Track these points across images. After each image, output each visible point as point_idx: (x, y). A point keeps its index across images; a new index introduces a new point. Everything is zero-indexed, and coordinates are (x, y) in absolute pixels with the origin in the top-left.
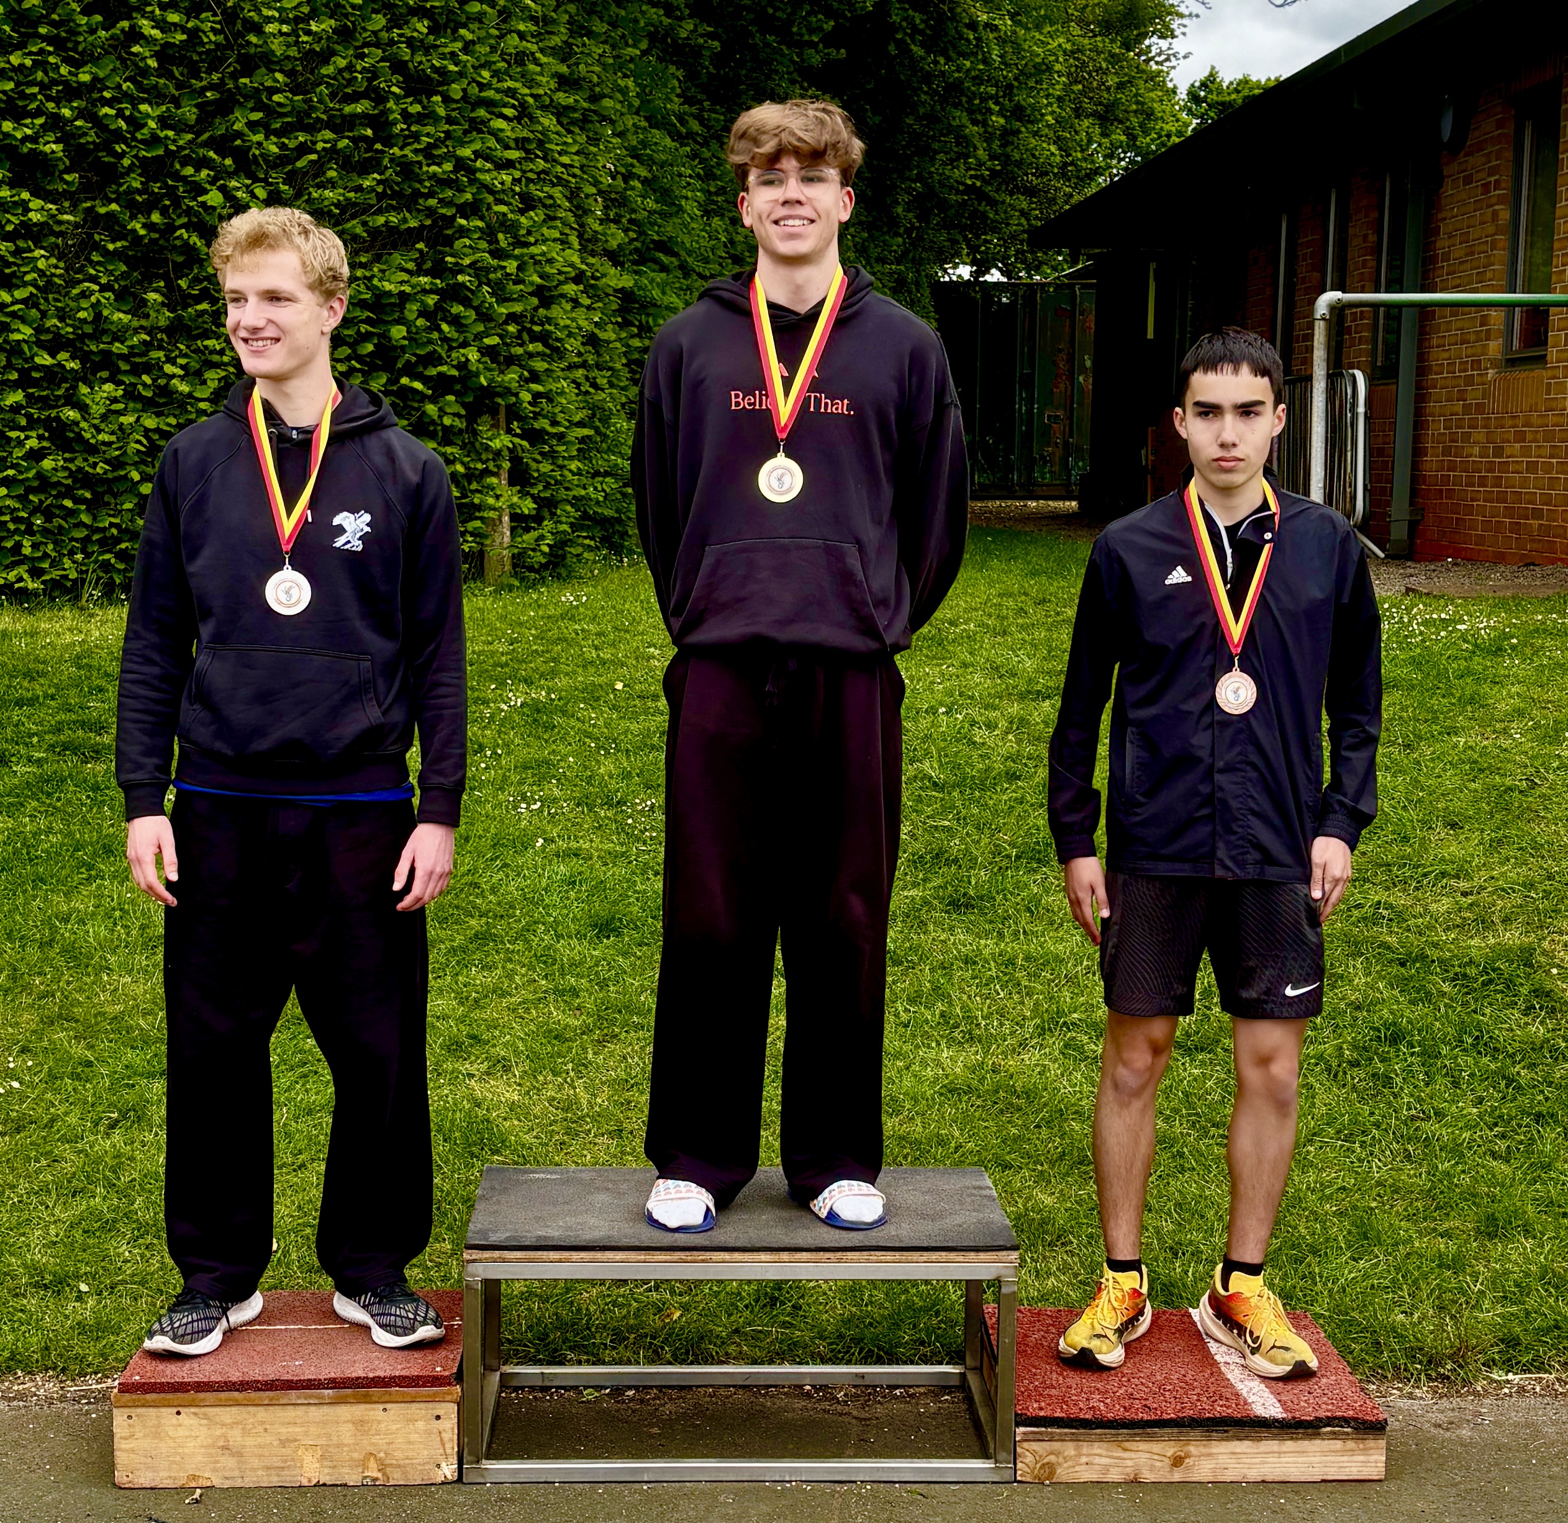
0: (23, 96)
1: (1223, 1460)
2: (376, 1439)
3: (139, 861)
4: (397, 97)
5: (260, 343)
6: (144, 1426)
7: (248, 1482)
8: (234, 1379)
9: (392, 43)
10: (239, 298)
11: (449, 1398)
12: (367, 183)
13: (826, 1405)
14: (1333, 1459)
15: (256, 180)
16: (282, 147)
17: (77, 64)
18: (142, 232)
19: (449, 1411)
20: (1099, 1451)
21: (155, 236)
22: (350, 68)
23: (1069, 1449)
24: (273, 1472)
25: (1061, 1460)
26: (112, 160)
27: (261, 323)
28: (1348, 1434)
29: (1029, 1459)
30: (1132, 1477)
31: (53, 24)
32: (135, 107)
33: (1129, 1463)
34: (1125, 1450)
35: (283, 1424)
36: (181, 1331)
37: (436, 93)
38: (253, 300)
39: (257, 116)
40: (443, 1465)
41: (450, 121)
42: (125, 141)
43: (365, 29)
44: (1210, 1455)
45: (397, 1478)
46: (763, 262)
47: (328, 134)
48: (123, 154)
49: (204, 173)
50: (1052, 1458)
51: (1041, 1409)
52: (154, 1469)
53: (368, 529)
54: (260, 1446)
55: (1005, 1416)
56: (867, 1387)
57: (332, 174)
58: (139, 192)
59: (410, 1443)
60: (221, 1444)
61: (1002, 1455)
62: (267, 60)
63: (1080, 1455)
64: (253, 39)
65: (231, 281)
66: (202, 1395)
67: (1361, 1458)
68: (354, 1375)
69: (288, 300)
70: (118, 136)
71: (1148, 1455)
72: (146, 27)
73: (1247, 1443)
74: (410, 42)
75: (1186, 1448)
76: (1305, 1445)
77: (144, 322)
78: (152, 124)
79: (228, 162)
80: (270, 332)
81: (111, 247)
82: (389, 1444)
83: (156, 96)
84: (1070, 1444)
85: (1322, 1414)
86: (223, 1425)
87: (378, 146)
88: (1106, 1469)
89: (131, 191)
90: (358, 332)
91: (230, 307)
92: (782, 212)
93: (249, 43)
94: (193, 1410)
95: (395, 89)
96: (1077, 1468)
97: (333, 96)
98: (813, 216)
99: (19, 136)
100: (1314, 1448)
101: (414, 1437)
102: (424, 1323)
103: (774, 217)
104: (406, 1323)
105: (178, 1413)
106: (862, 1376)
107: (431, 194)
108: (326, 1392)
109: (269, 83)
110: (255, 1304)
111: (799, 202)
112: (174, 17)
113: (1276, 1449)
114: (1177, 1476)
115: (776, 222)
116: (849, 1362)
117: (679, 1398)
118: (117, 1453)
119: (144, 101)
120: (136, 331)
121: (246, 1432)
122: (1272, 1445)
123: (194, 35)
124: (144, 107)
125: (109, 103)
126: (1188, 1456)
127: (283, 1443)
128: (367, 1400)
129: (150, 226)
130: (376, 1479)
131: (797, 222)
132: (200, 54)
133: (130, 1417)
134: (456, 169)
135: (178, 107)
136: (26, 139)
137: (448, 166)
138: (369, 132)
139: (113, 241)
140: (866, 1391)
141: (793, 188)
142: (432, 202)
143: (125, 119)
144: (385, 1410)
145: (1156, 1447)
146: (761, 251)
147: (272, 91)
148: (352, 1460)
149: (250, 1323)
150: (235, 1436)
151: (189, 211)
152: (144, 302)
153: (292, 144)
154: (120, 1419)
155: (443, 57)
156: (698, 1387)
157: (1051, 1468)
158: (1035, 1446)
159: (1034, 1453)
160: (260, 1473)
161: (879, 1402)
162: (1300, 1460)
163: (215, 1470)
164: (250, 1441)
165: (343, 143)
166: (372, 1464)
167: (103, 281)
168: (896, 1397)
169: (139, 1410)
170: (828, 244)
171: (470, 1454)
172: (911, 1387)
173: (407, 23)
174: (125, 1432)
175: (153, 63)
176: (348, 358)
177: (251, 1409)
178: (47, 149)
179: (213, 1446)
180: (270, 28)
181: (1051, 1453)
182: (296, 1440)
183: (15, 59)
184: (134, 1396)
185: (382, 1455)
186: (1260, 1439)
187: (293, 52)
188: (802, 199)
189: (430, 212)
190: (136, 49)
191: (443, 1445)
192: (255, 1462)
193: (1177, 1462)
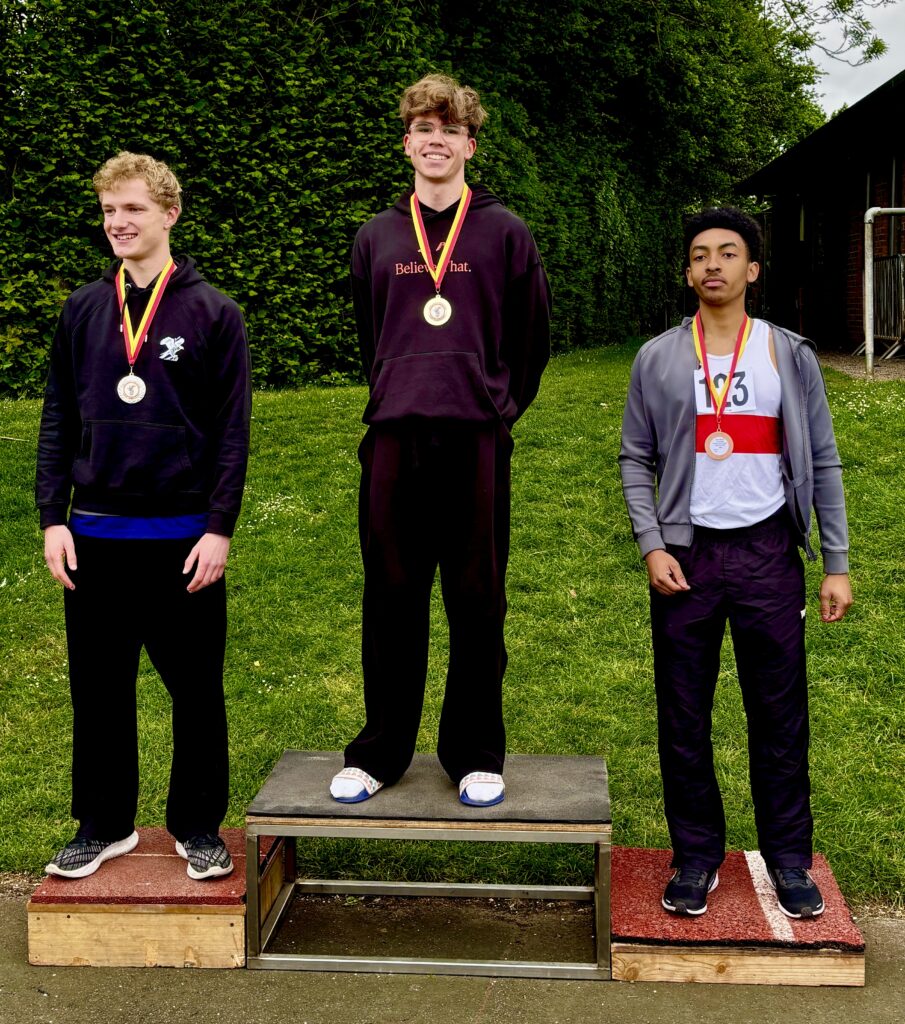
0: (156, 122)
1: (753, 970)
2: (193, 938)
3: (52, 559)
4: (361, 119)
5: (125, 237)
6: (47, 925)
7: (112, 964)
8: (103, 895)
9: (357, 90)
10: (111, 210)
11: (239, 912)
12: (343, 164)
13: (500, 914)
14: (828, 970)
15: (282, 164)
16: (297, 146)
17: (185, 105)
18: (220, 192)
19: (239, 921)
20: (667, 961)
21: (227, 195)
22: (334, 104)
23: (647, 959)
24: (128, 958)
25: (642, 966)
26: (204, 156)
27: (125, 225)
28: (838, 953)
29: (620, 965)
30: (690, 979)
31: (171, 84)
32: (216, 126)
33: (688, 969)
34: (685, 960)
35: (134, 926)
36: (66, 862)
37: (382, 116)
38: (119, 211)
39: (283, 131)
40: (236, 956)
41: (390, 131)
42: (210, 144)
43: (343, 83)
44: (743, 965)
45: (206, 964)
46: (419, 182)
47: (321, 139)
48: (209, 151)
49: (254, 161)
50: (636, 965)
51: (629, 930)
52: (53, 953)
53: (182, 348)
54: (120, 940)
55: (603, 934)
56: (530, 900)
57: (324, 160)
58: (217, 171)
59: (214, 941)
60: (95, 938)
61: (603, 962)
62: (289, 100)
63: (654, 963)
64: (280, 89)
65: (106, 199)
66: (82, 906)
67: (848, 971)
68: (179, 895)
69: (141, 210)
70: (206, 141)
71: (701, 965)
72: (221, 83)
73: (768, 958)
74: (368, 90)
75: (726, 961)
76: (809, 960)
77: (221, 241)
78: (225, 135)
79: (267, 155)
80: (131, 230)
81: (202, 201)
82: (201, 941)
83: (227, 121)
84: (648, 955)
85: (820, 939)
86: (97, 925)
87: (350, 145)
88: (673, 973)
89: (214, 171)
90: (338, 243)
91: (106, 215)
92: (428, 149)
93: (278, 91)
94: (78, 915)
95: (358, 114)
96: (653, 972)
97: (324, 119)
98: (448, 153)
99: (152, 142)
100: (814, 963)
101: (217, 937)
102: (214, 865)
103: (424, 152)
104: (203, 864)
105: (69, 917)
106: (527, 893)
107: (380, 170)
108: (161, 906)
109: (289, 113)
110: (133, 840)
111: (441, 145)
112: (237, 78)
113: (788, 962)
114: (721, 979)
115: (425, 155)
116: (521, 883)
117: (408, 905)
118: (30, 942)
119: (220, 123)
120: (216, 245)
121: (111, 931)
122: (786, 960)
123: (248, 88)
124: (221, 126)
125: (201, 124)
126: (728, 965)
127: (135, 938)
128: (186, 912)
129: (225, 189)
130: (192, 964)
131: (438, 157)
132: (252, 98)
133: (38, 919)
134: (393, 157)
135: (240, 126)
136: (156, 143)
137: (388, 155)
138: (345, 139)
139: (204, 198)
140: (530, 903)
141: (437, 136)
142: (380, 174)
143: (210, 132)
144: (198, 918)
145: (707, 959)
146: (417, 173)
147: (291, 117)
148: (177, 950)
149: (131, 852)
150: (104, 933)
151: (245, 181)
152: (221, 230)
153: (303, 145)
154: (32, 918)
155: (385, 97)
156: (423, 897)
157: (635, 972)
158: (624, 956)
159: (623, 961)
160: (120, 957)
161: (537, 913)
162: (805, 970)
163: (91, 955)
164: (114, 937)
165: (331, 144)
166: (191, 954)
167: (199, 219)
168: (547, 909)
169: (45, 914)
170: (457, 171)
171: (251, 950)
172: (559, 901)
173: (366, 79)
174: (36, 928)
175: (225, 103)
176: (333, 258)
177: (114, 915)
178: (168, 149)
179: (88, 939)
180: (289, 83)
181: (635, 961)
182: (142, 937)
183: (150, 102)
184: (41, 905)
185: (197, 948)
186: (777, 956)
187: (303, 96)
188: (443, 143)
189: (379, 179)
190: (216, 95)
191: (235, 942)
192: (117, 951)
193: (721, 969)
